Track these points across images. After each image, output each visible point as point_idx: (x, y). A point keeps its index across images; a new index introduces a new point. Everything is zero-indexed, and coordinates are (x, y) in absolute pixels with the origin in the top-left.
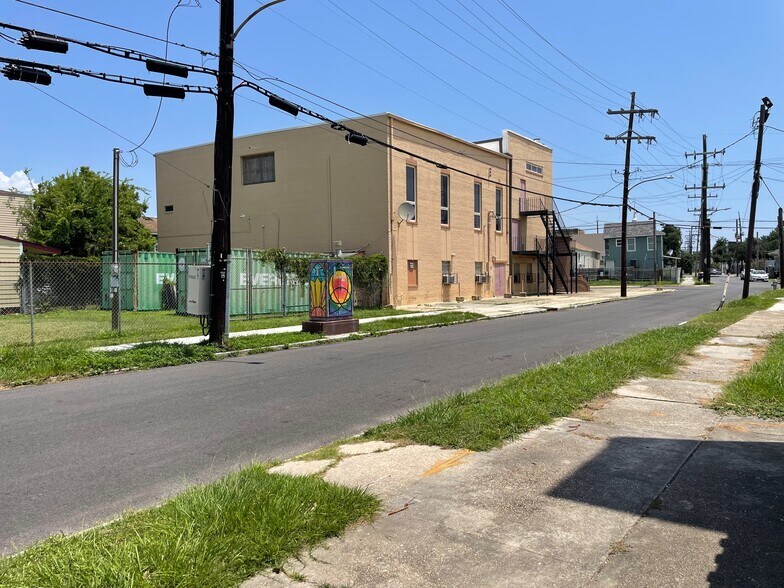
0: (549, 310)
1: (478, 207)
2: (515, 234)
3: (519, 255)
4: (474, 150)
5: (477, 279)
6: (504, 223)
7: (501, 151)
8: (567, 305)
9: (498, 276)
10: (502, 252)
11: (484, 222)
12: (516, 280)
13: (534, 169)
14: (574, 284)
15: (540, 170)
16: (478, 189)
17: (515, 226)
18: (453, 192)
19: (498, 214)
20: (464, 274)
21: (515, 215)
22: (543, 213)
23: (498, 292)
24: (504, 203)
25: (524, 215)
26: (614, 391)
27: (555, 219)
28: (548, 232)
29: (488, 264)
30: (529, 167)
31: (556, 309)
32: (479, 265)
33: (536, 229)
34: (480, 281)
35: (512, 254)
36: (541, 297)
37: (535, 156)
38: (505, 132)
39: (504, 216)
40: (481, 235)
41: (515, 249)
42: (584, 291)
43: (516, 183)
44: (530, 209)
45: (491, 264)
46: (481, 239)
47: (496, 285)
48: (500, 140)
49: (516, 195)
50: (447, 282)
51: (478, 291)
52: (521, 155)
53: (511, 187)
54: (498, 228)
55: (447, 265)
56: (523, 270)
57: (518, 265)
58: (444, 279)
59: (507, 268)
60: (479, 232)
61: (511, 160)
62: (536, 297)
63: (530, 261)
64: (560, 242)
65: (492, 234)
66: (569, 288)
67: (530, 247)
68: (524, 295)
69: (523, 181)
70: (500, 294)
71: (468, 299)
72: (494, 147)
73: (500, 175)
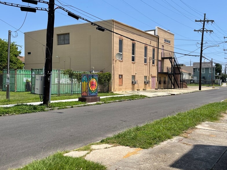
0: (172, 95)
1: (146, 55)
2: (159, 66)
3: (161, 74)
4: (144, 34)
5: (145, 82)
6: (156, 62)
7: (155, 34)
8: (178, 93)
9: (153, 81)
10: (154, 72)
11: (148, 61)
12: (160, 83)
13: (167, 41)
14: (181, 85)
15: (169, 42)
16: (146, 48)
17: (159, 63)
18: (136, 50)
19: (153, 58)
20: (140, 80)
21: (160, 59)
22: (170, 58)
23: (153, 87)
24: (156, 54)
25: (163, 59)
26: (196, 127)
27: (175, 60)
28: (172, 65)
29: (149, 77)
30: (165, 41)
31: (174, 95)
32: (146, 77)
33: (168, 64)
34: (146, 83)
35: (158, 73)
36: (169, 90)
37: (167, 37)
38: (156, 27)
39: (156, 59)
40: (147, 66)
41: (159, 71)
42: (185, 88)
43: (160, 47)
44: (166, 56)
45: (150, 77)
46: (147, 67)
47: (152, 85)
48: (155, 30)
49: (160, 51)
50: (133, 83)
51: (145, 87)
52: (162, 36)
53: (158, 48)
54: (153, 63)
55: (134, 77)
56: (162, 80)
57: (160, 77)
58: (133, 82)
59: (156, 78)
60: (146, 65)
61: (158, 38)
62: (167, 90)
63: (165, 76)
64: (177, 69)
65: (151, 66)
66: (180, 87)
67: (165, 71)
68: (162, 89)
69: (163, 46)
70: (153, 88)
71: (141, 90)
72: (152, 33)
73: (154, 44)
